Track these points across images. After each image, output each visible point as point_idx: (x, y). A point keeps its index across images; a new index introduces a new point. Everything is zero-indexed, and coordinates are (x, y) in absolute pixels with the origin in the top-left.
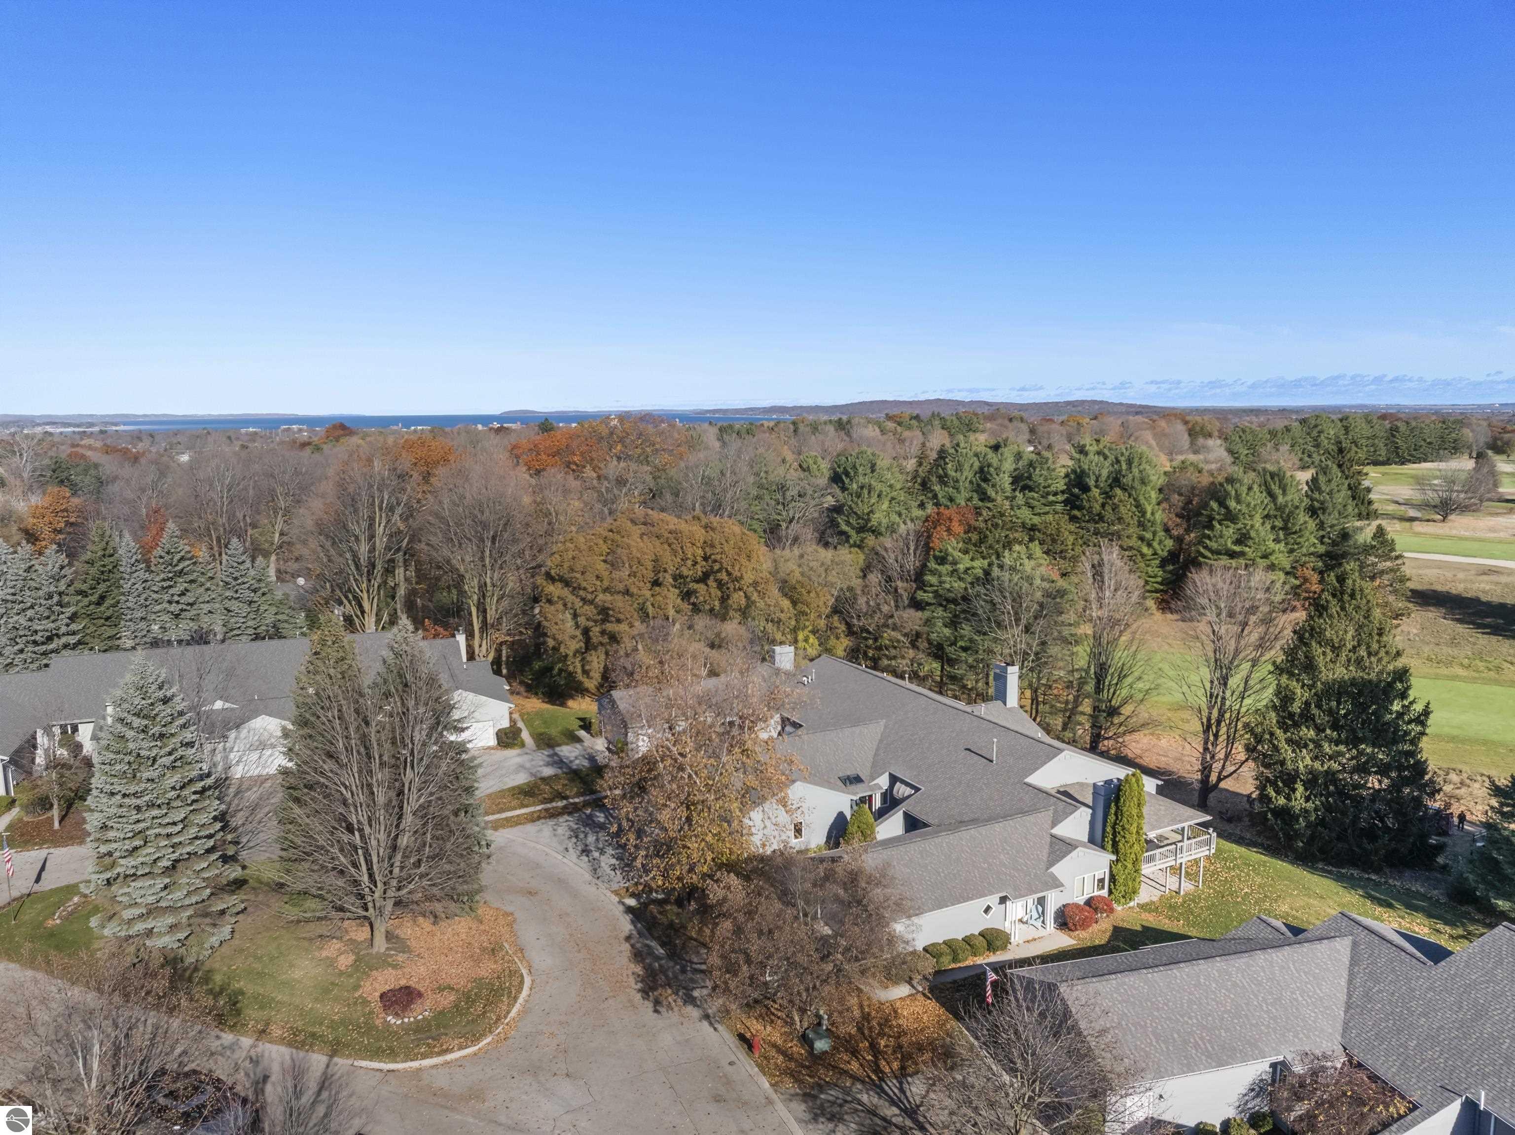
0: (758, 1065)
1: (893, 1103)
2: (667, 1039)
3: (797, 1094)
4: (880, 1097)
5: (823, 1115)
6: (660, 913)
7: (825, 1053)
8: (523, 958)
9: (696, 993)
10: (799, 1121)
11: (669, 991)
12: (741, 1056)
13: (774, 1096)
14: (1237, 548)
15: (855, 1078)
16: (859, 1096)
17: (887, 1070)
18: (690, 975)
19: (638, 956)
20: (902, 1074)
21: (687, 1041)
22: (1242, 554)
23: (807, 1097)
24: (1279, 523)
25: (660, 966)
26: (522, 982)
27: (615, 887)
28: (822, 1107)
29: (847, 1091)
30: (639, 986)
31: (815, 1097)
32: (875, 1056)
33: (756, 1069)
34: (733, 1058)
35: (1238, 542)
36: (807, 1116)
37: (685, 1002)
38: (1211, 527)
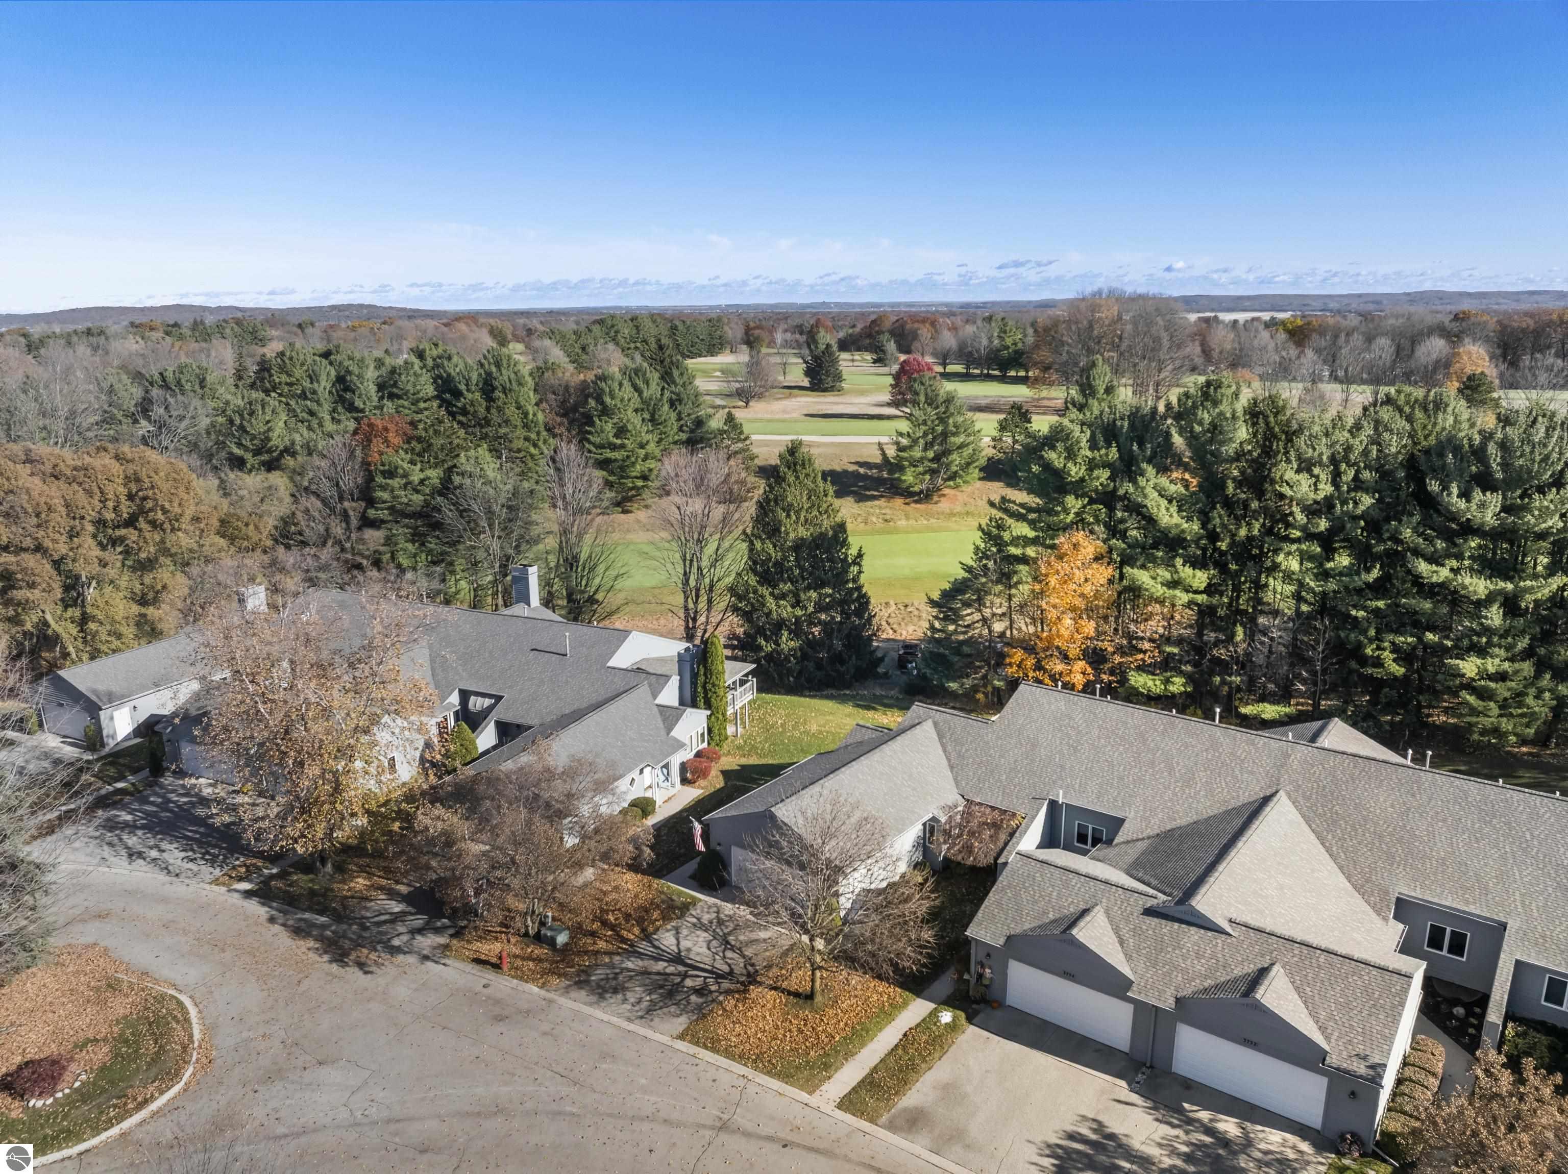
0: (513, 977)
1: (657, 959)
2: (401, 991)
3: (570, 986)
4: (642, 959)
5: (607, 991)
6: (290, 885)
7: (566, 944)
8: (156, 981)
9: (396, 942)
10: (591, 1004)
11: (365, 951)
12: (490, 977)
13: (551, 995)
14: (619, 442)
15: (610, 954)
16: (624, 966)
17: (632, 937)
18: (375, 930)
19: (299, 931)
20: (647, 937)
21: (423, 984)
22: (623, 446)
23: (580, 984)
24: (647, 416)
25: (333, 932)
26: (180, 1003)
27: (209, 878)
28: (599, 986)
29: (612, 966)
30: (326, 958)
31: (587, 982)
32: (612, 930)
33: (515, 981)
34: (484, 981)
35: (616, 436)
36: (594, 998)
37: (392, 955)
38: (592, 424)
